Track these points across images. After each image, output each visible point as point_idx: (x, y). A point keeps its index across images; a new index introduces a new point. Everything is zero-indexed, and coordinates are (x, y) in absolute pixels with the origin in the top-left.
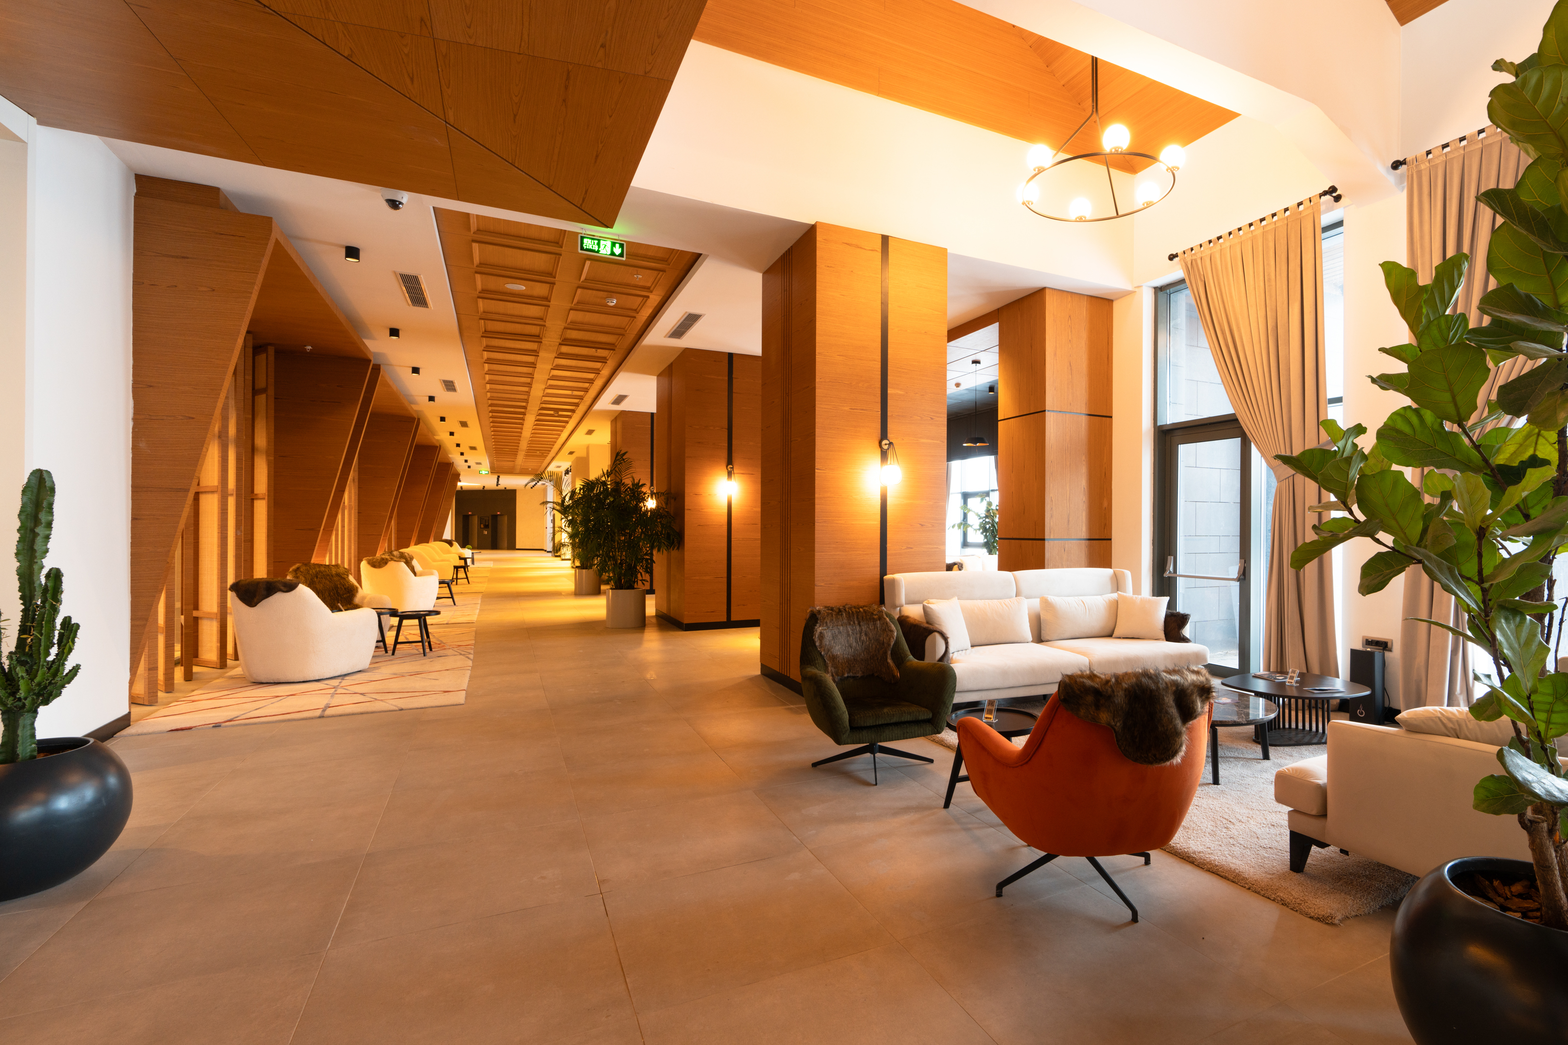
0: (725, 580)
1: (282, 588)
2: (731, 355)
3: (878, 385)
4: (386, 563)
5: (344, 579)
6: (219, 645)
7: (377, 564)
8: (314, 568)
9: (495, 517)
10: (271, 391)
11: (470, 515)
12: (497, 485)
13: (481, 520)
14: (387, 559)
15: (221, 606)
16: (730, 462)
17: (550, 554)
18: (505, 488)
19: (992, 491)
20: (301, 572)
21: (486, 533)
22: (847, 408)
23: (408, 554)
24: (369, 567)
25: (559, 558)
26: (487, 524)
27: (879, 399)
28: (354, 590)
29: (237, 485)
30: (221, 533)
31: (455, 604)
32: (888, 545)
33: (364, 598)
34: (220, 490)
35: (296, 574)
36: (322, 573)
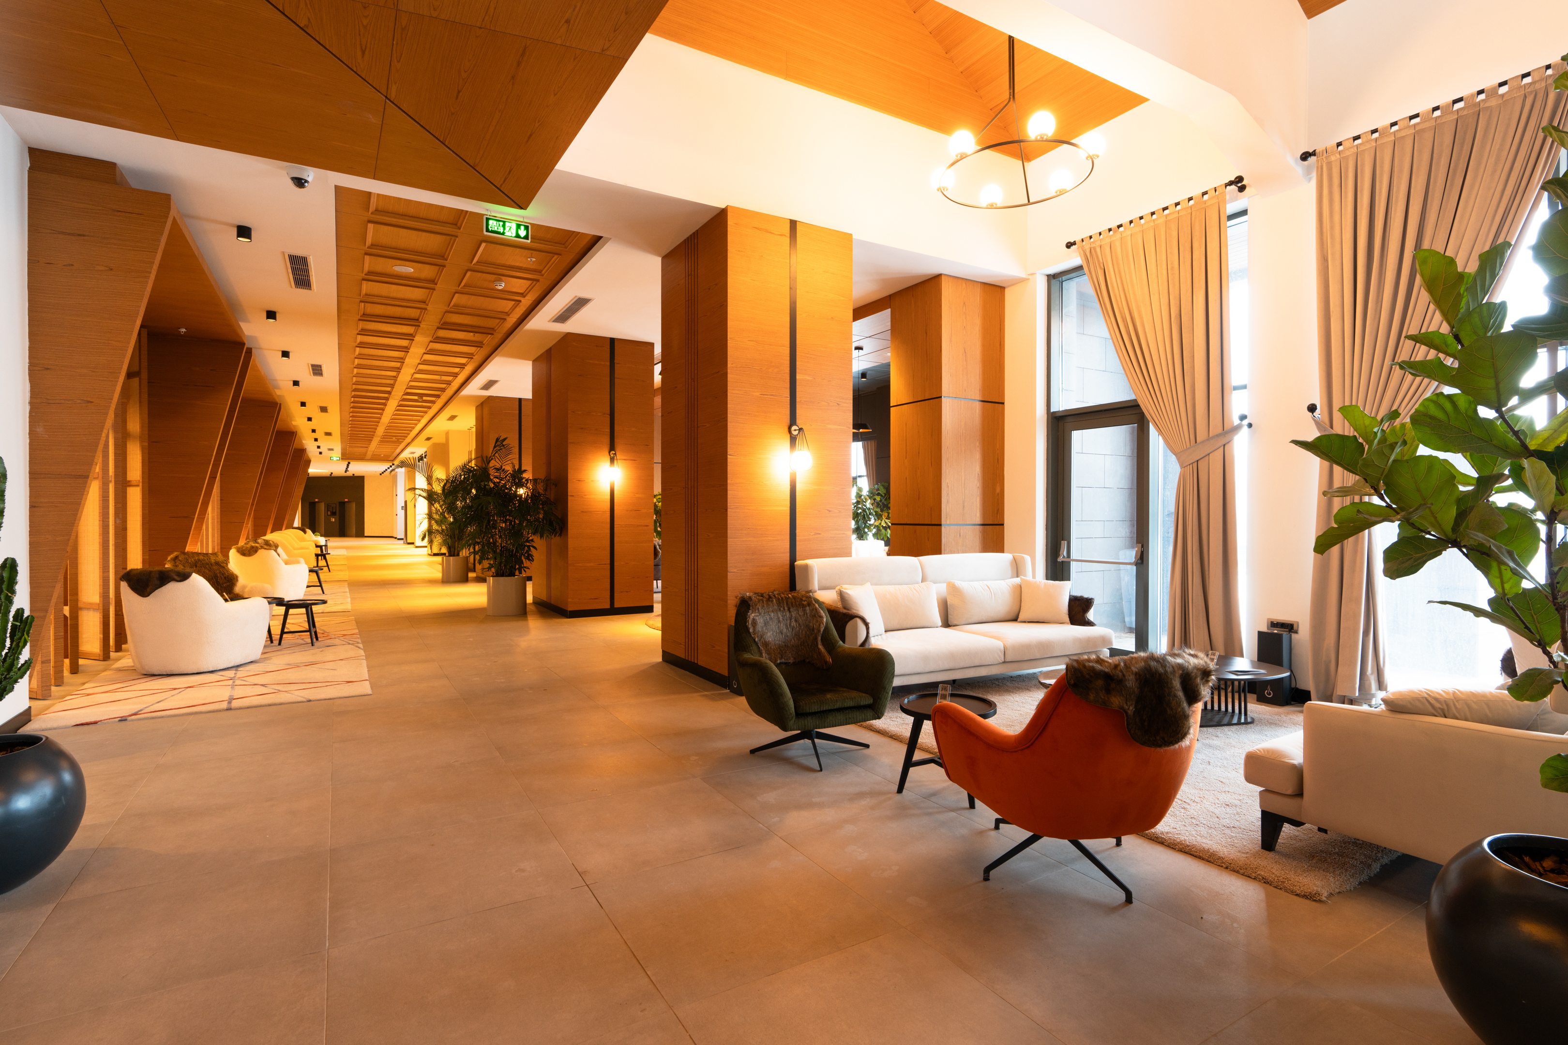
0: (608, 567)
1: (176, 577)
2: (612, 340)
3: (787, 370)
4: (256, 551)
5: (224, 567)
6: (102, 636)
7: (247, 552)
8: (193, 557)
9: (342, 504)
10: (145, 375)
11: (317, 502)
12: (346, 472)
13: (328, 507)
14: (257, 547)
15: (103, 596)
16: (612, 448)
17: (402, 542)
18: (354, 475)
19: (860, 476)
20: (179, 560)
21: (333, 520)
22: (757, 394)
23: (273, 542)
24: (238, 555)
25: (412, 546)
26: (334, 511)
27: (788, 385)
28: (234, 579)
29: (115, 472)
30: (103, 521)
31: (323, 593)
32: (798, 531)
33: (244, 587)
34: (100, 476)
35: (176, 563)
36: (201, 561)
